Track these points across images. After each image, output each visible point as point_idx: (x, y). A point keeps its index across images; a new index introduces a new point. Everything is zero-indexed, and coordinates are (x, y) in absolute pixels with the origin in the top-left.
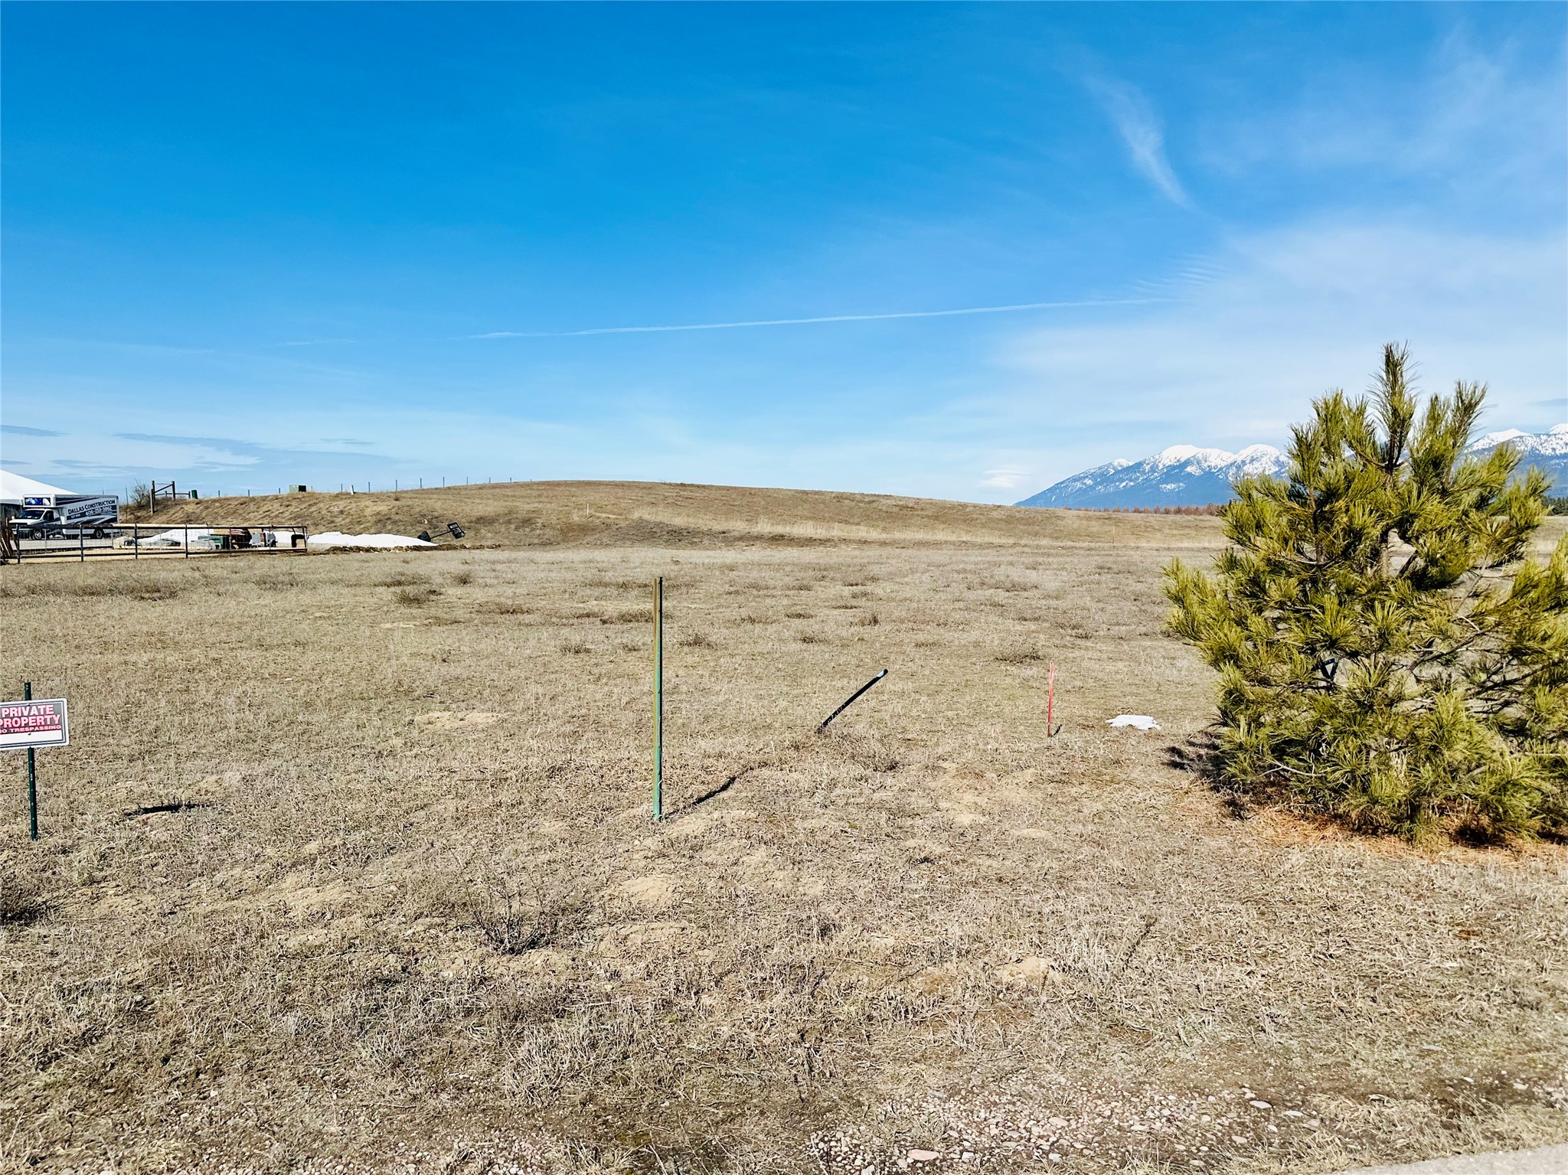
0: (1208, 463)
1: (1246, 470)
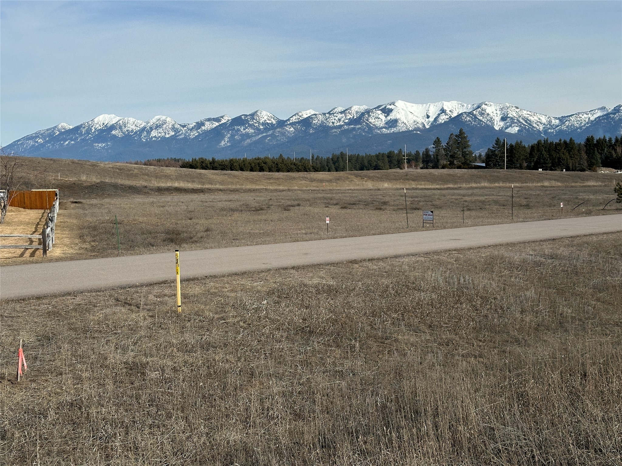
1: (154, 133)
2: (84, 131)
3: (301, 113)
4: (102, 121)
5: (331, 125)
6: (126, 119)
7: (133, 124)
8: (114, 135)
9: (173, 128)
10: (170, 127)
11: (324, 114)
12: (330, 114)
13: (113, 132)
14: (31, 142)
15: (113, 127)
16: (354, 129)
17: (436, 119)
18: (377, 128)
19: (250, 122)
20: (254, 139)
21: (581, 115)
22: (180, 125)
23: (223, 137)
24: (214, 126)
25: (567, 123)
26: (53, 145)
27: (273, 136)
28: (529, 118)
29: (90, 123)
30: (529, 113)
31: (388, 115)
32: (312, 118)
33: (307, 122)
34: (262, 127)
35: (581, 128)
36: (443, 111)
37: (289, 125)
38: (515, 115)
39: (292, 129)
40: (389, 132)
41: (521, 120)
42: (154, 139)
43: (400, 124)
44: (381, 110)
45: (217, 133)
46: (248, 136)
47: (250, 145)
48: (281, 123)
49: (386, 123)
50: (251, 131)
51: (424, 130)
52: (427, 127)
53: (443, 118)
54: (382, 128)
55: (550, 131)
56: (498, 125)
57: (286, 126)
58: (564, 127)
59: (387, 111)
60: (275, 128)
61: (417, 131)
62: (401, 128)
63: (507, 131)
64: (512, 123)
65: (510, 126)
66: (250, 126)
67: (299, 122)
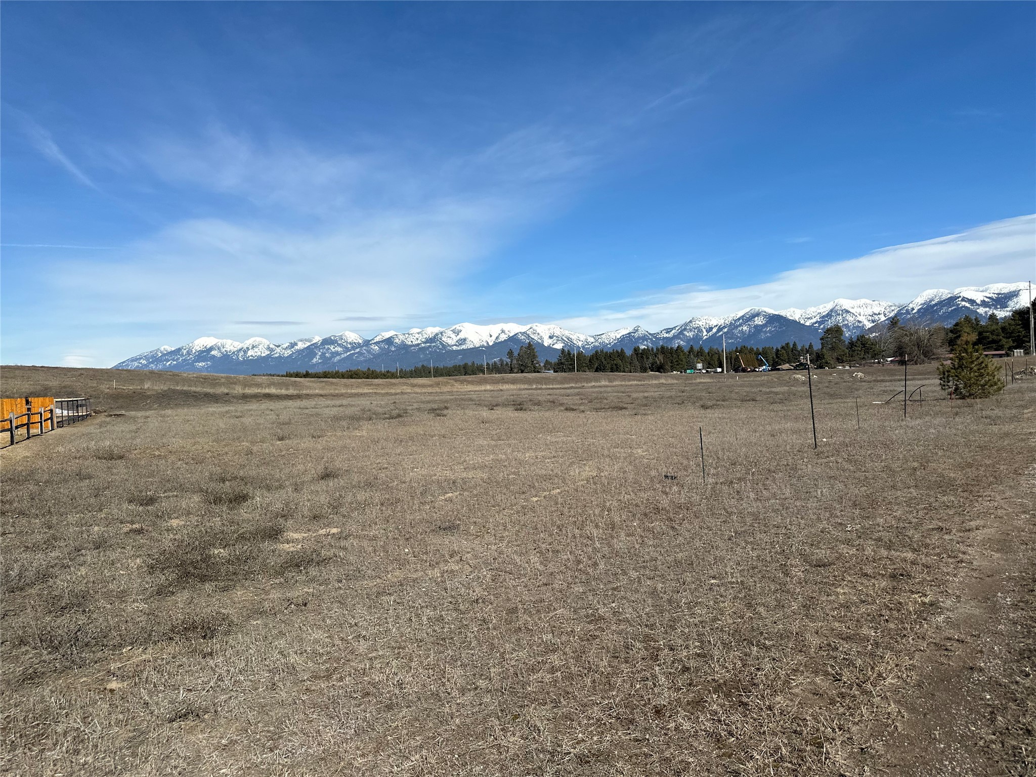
0: (225, 349)
1: (250, 353)
2: (185, 352)
3: (383, 334)
4: (201, 343)
5: (410, 343)
6: (224, 341)
7: (231, 346)
8: (214, 356)
9: (269, 348)
10: (266, 347)
11: (404, 334)
12: (409, 334)
13: (213, 353)
14: (136, 364)
15: (211, 349)
16: (430, 346)
17: (497, 338)
18: (449, 345)
19: (339, 342)
20: (343, 356)
21: (609, 334)
22: (275, 345)
23: (315, 354)
24: (306, 346)
25: (600, 340)
26: (156, 365)
27: (360, 353)
28: (570, 337)
29: (191, 345)
30: (570, 332)
31: (458, 334)
32: (393, 338)
33: (389, 341)
34: (349, 346)
35: (610, 344)
36: (503, 331)
37: (374, 343)
38: (560, 334)
39: (376, 347)
40: (459, 348)
41: (565, 339)
42: (250, 358)
43: (468, 342)
44: (452, 331)
45: (310, 351)
46: (337, 354)
47: (340, 361)
48: (367, 343)
49: (457, 342)
50: (340, 349)
51: (488, 347)
52: (491, 344)
53: (503, 337)
54: (453, 346)
55: (586, 347)
56: (547, 342)
57: (371, 344)
58: (597, 344)
59: (457, 333)
60: (363, 346)
61: (482, 347)
62: (469, 345)
63: (554, 347)
64: (558, 340)
65: (556, 343)
66: (339, 345)
67: (382, 341)
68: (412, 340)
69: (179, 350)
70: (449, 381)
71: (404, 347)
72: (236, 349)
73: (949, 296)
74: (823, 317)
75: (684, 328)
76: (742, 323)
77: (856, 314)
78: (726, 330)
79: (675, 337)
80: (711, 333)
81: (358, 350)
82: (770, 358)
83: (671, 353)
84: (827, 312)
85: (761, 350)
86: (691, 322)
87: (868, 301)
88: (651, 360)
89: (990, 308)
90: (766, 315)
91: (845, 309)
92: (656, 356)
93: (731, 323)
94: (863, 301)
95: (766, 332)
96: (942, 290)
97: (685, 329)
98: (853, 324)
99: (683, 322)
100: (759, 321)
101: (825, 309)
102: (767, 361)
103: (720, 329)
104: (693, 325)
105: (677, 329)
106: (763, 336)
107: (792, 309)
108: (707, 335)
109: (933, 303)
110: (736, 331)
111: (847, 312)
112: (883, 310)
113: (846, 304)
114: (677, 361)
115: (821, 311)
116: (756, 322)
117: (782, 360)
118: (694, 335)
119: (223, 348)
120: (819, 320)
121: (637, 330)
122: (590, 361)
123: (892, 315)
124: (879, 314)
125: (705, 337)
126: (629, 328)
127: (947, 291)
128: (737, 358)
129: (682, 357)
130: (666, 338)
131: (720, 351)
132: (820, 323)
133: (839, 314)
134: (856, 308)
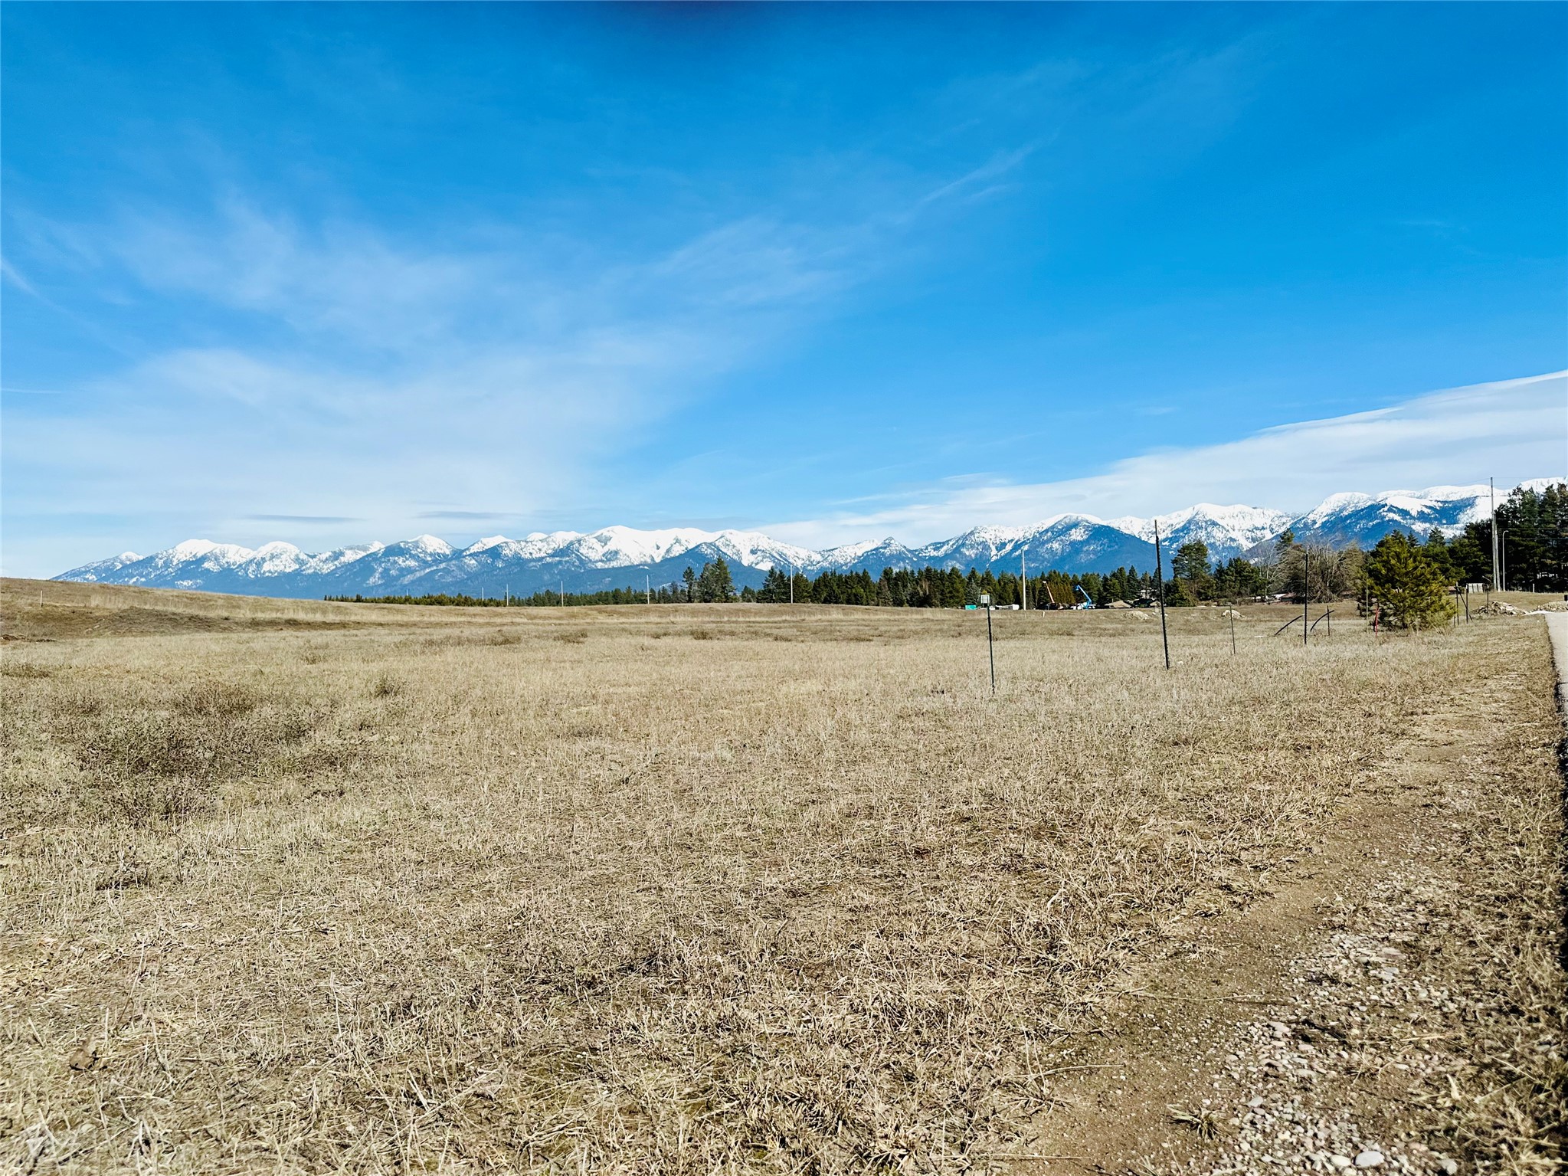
0: (226, 559)
1: (266, 567)
2: (160, 563)
3: (484, 540)
4: (186, 550)
5: (528, 556)
6: (226, 546)
7: (236, 554)
8: (208, 570)
9: (297, 560)
10: (293, 557)
11: (519, 542)
12: (527, 542)
13: (206, 565)
15: (204, 559)
16: (560, 562)
17: (668, 551)
18: (590, 561)
19: (412, 552)
20: (418, 574)
21: (845, 549)
22: (308, 555)
23: (373, 571)
24: (358, 557)
25: (830, 558)
27: (447, 571)
28: (784, 552)
29: (171, 551)
30: (783, 545)
31: (606, 544)
32: (501, 547)
33: (494, 552)
34: (429, 559)
35: (846, 564)
36: (678, 541)
37: (470, 555)
38: (767, 547)
39: (473, 562)
40: (606, 566)
41: (775, 555)
42: (267, 574)
43: (621, 556)
44: (596, 538)
45: (365, 565)
46: (409, 570)
47: (413, 582)
48: (458, 554)
49: (604, 555)
50: (412, 563)
51: (654, 566)
52: (658, 560)
53: (678, 550)
54: (597, 562)
55: (809, 568)
56: (747, 560)
57: (464, 557)
58: (826, 564)
59: (605, 541)
60: (451, 560)
61: (644, 565)
62: (622, 562)
63: (758, 567)
64: (764, 557)
65: (762, 561)
66: (413, 557)
67: (483, 552)
68: (531, 551)
69: (151, 559)
70: (589, 612)
71: (518, 561)
72: (245, 560)
73: (1369, 504)
74: (1177, 531)
75: (962, 542)
76: (1051, 538)
77: (1227, 528)
78: (1026, 548)
79: (947, 556)
80: (1003, 552)
81: (443, 565)
82: (1095, 591)
83: (941, 579)
84: (1182, 524)
85: (1080, 578)
86: (972, 533)
87: (1248, 509)
88: (910, 589)
89: (1432, 524)
90: (1088, 527)
91: (1210, 520)
92: (917, 583)
93: (1035, 536)
94: (1239, 507)
95: (1088, 552)
96: (1358, 494)
97: (963, 545)
98: (1223, 544)
99: (960, 534)
100: (1077, 535)
101: (1179, 519)
102: (1089, 595)
103: (1017, 547)
104: (978, 538)
105: (951, 543)
106: (1083, 558)
107: (1128, 518)
108: (997, 555)
109: (1345, 513)
110: (1041, 550)
111: (1214, 524)
112: (1269, 523)
113: (1212, 512)
114: (950, 592)
115: (1174, 521)
116: (1073, 537)
117: (1113, 594)
118: (976, 554)
119: (224, 557)
120: (1170, 536)
121: (889, 544)
122: (815, 589)
123: (1283, 529)
124: (1263, 528)
125: (994, 558)
126: (876, 541)
127: (1366, 496)
128: (1043, 590)
129: (958, 586)
130: (934, 558)
131: (1018, 579)
132: (1172, 540)
133: (1201, 528)
134: (1227, 518)
